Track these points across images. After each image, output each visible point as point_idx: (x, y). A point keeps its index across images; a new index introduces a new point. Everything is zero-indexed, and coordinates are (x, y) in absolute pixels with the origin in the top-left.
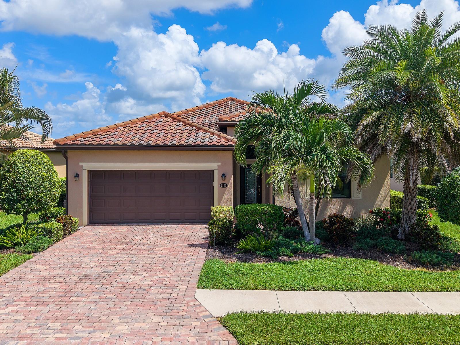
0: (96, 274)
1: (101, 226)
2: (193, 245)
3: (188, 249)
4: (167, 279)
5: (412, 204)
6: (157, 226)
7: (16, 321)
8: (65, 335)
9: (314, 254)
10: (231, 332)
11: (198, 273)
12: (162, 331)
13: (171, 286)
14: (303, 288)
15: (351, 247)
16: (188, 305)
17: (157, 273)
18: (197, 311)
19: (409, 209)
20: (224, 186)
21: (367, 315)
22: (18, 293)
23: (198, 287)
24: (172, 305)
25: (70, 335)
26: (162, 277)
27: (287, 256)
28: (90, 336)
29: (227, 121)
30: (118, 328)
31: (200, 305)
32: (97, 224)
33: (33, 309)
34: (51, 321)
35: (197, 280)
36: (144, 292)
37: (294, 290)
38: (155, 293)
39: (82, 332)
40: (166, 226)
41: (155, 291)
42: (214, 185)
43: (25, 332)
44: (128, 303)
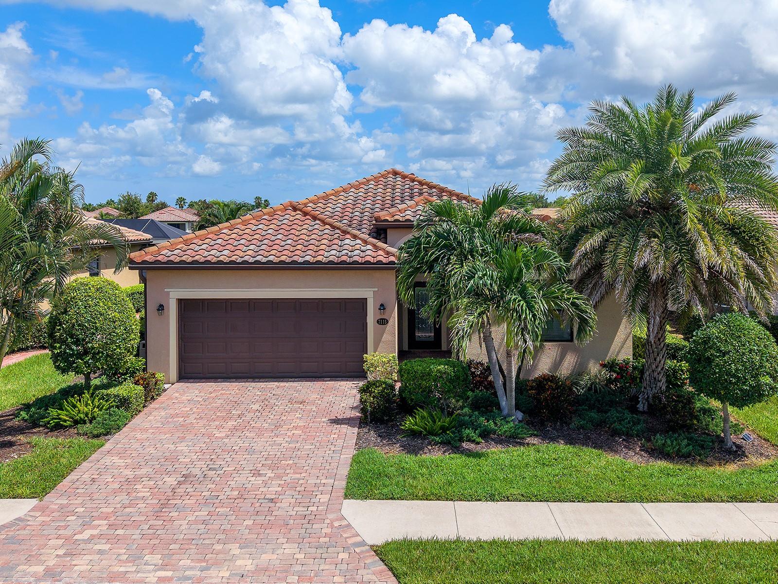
0: (200, 473)
1: (198, 384)
2: (336, 421)
3: (329, 429)
4: (301, 482)
5: (658, 359)
6: (282, 384)
7: (100, 552)
8: (169, 574)
9: (513, 439)
10: (391, 569)
11: (344, 471)
12: (298, 568)
13: (307, 495)
14: (492, 498)
15: (568, 424)
16: (332, 527)
17: (288, 471)
18: (345, 535)
19: (654, 367)
20: (383, 322)
22: (95, 506)
23: (346, 497)
24: (309, 526)
25: (177, 574)
26: (294, 479)
27: (473, 441)
28: (204, 574)
29: (387, 221)
30: (239, 562)
31: (349, 526)
32: (192, 380)
33: (120, 532)
34: (147, 551)
35: (344, 483)
36: (272, 505)
37: (480, 500)
38: (286, 506)
39: (191, 568)
40: (295, 384)
41: (286, 502)
42: (368, 321)
43: (116, 569)
44: (249, 522)
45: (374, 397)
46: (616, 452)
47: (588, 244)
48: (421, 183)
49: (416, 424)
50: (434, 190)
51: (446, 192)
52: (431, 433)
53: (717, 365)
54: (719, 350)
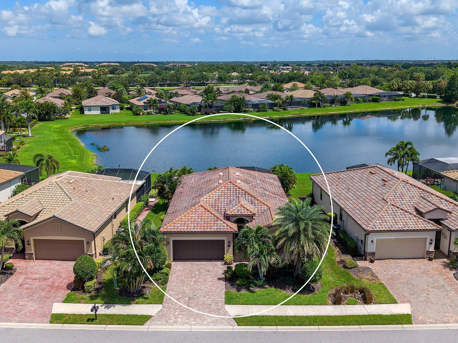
0: (192, 296)
1: (179, 262)
2: (219, 279)
3: (218, 281)
4: (215, 300)
6: (202, 263)
7: (181, 318)
8: (196, 322)
9: (262, 287)
11: (224, 296)
13: (217, 303)
14: (256, 304)
15: (276, 281)
18: (227, 314)
20: (229, 246)
21: (270, 316)
23: (225, 304)
24: (219, 311)
26: (213, 299)
27: (253, 287)
29: (230, 215)
30: (208, 320)
31: (227, 311)
32: (176, 261)
33: (182, 313)
34: (190, 317)
35: (224, 300)
36: (210, 306)
38: (213, 306)
39: (200, 321)
40: (205, 263)
41: (213, 305)
42: (225, 246)
43: (186, 321)
44: (207, 311)
45: (229, 275)
46: (285, 290)
47: (280, 243)
48: (239, 188)
49: (239, 283)
50: (243, 191)
51: (247, 193)
52: (243, 285)
53: (307, 274)
54: (308, 271)
